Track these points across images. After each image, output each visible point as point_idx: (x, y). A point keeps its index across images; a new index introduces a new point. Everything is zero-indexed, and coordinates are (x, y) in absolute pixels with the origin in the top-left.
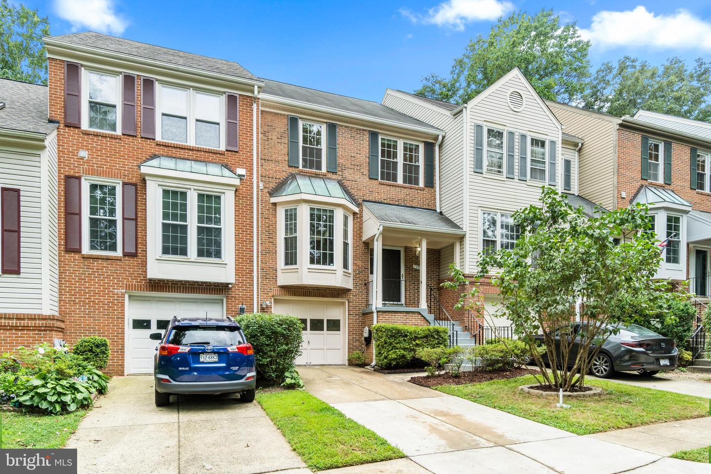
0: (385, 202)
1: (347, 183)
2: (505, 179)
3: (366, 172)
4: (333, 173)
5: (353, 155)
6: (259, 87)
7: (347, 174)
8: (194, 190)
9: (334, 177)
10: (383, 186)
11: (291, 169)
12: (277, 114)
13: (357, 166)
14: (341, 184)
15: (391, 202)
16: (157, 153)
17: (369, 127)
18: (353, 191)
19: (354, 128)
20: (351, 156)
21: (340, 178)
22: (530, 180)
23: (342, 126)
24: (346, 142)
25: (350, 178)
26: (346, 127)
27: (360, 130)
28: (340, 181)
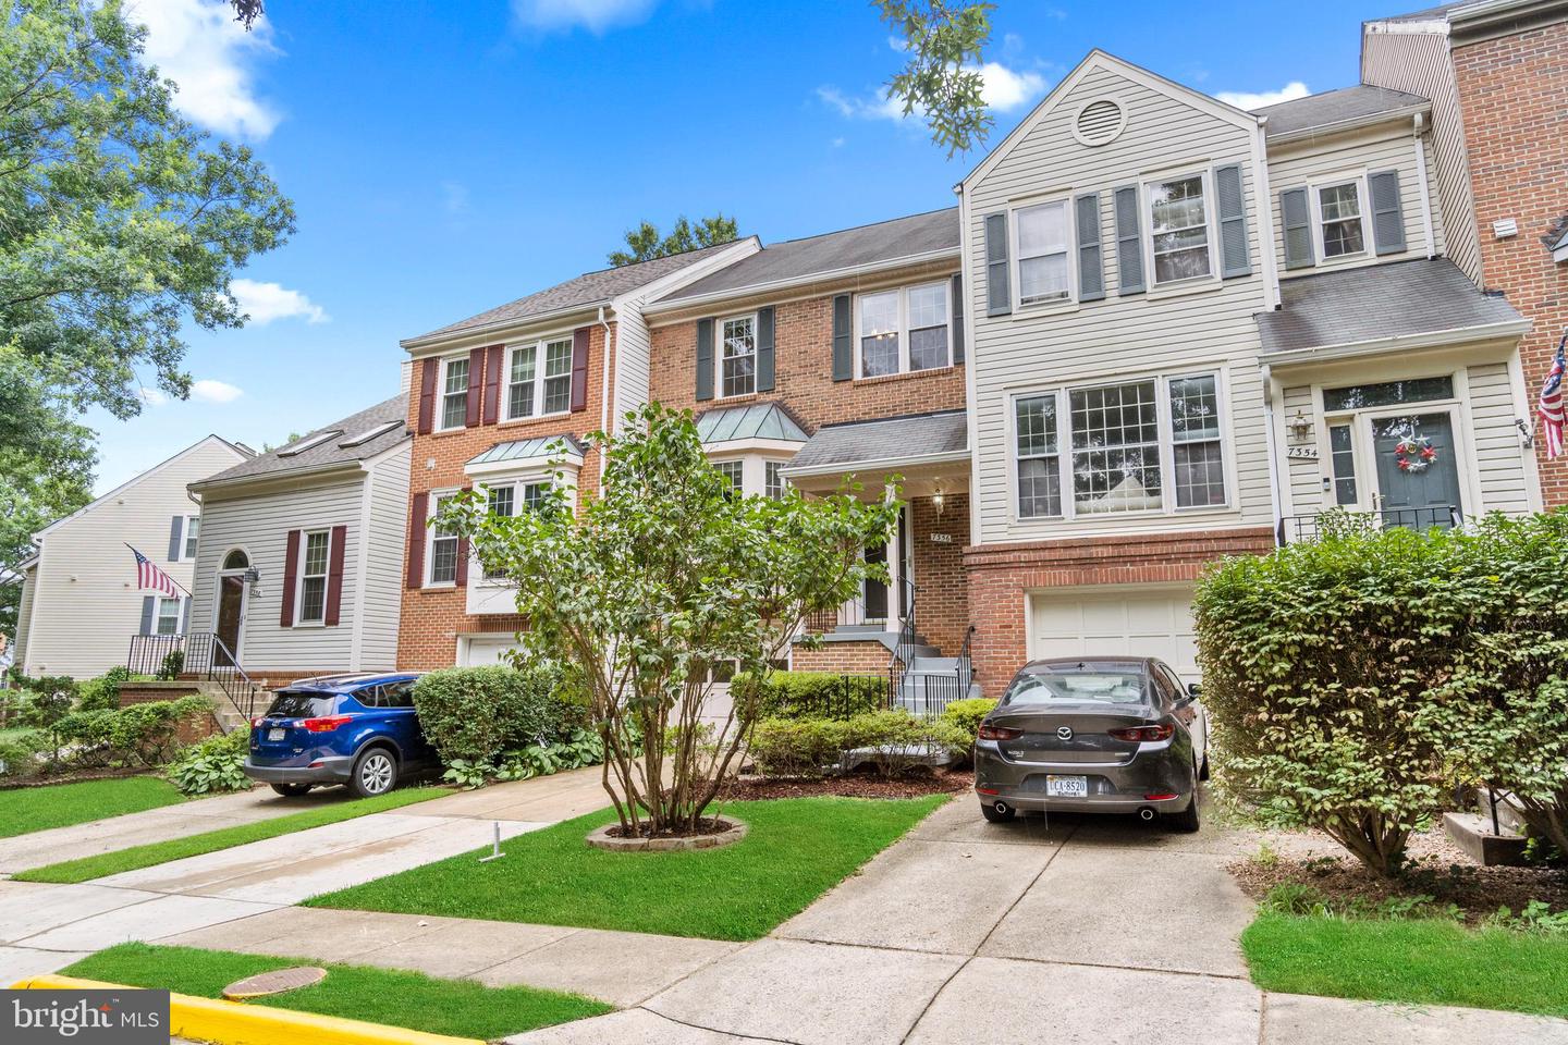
0: (867, 417)
1: (792, 403)
2: (1077, 308)
3: (828, 372)
4: (768, 391)
5: (803, 348)
6: (605, 309)
7: (791, 386)
9: (770, 397)
10: (860, 390)
11: (700, 405)
12: (682, 324)
13: (811, 365)
14: (780, 406)
15: (879, 416)
16: (497, 440)
17: (832, 289)
18: (803, 415)
19: (805, 301)
20: (800, 353)
21: (778, 397)
22: (1155, 287)
23: (784, 305)
24: (791, 330)
25: (797, 391)
26: (790, 304)
27: (815, 300)
28: (780, 402)
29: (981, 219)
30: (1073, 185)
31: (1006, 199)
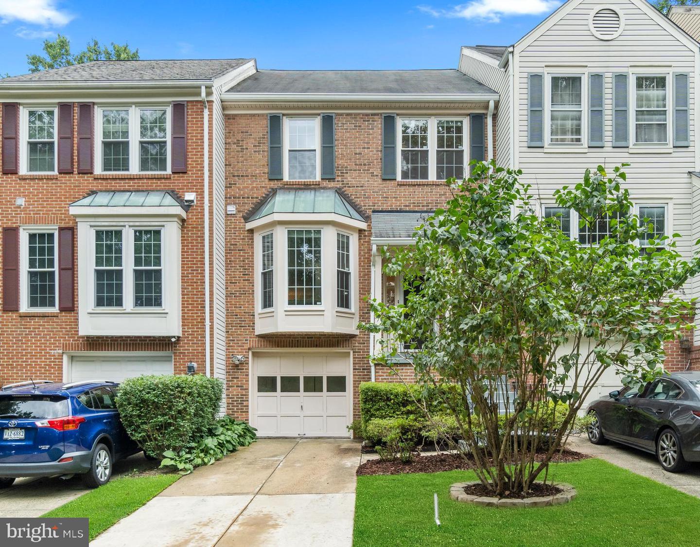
0: (407, 209)
1: (349, 191)
2: (586, 151)
3: (377, 171)
4: (330, 180)
5: (358, 151)
6: (206, 87)
7: (349, 178)
8: (130, 226)
9: (332, 184)
10: (403, 188)
11: (272, 183)
12: (254, 115)
13: (365, 165)
14: (340, 193)
15: (416, 209)
16: (95, 189)
17: (382, 108)
18: (358, 201)
19: (359, 114)
20: (356, 154)
21: (339, 185)
22: (634, 145)
23: (341, 115)
24: (348, 135)
25: (354, 182)
26: (348, 115)
27: (367, 115)
28: (340, 189)
29: (525, 75)
30: (589, 64)
31: (543, 64)
